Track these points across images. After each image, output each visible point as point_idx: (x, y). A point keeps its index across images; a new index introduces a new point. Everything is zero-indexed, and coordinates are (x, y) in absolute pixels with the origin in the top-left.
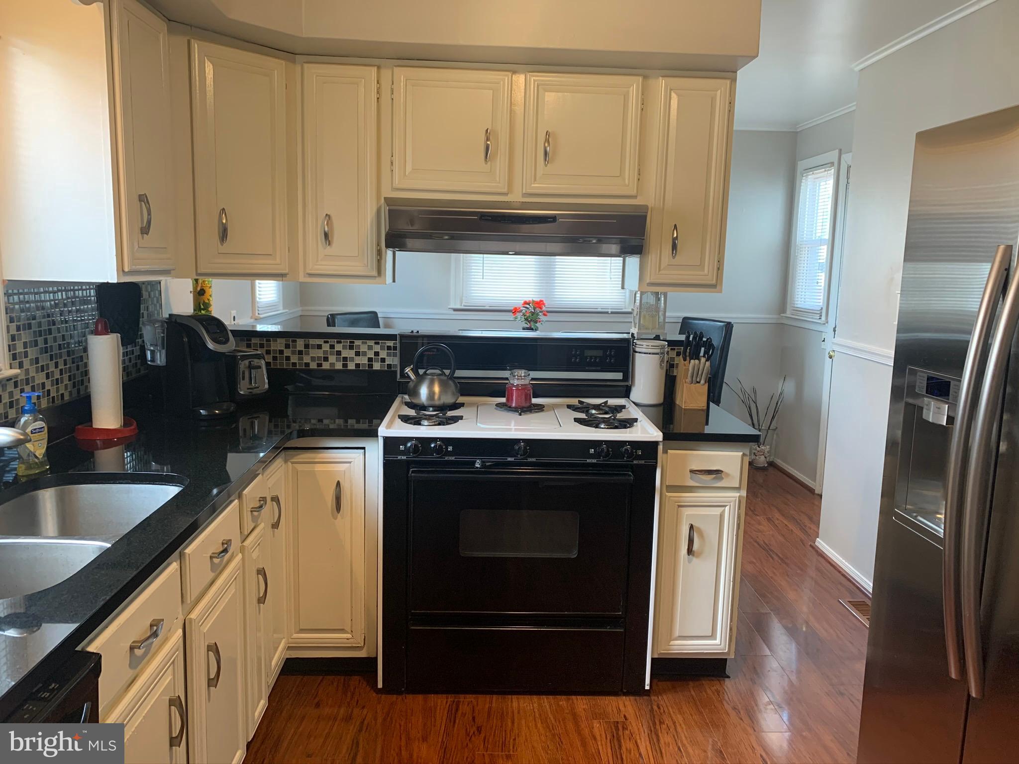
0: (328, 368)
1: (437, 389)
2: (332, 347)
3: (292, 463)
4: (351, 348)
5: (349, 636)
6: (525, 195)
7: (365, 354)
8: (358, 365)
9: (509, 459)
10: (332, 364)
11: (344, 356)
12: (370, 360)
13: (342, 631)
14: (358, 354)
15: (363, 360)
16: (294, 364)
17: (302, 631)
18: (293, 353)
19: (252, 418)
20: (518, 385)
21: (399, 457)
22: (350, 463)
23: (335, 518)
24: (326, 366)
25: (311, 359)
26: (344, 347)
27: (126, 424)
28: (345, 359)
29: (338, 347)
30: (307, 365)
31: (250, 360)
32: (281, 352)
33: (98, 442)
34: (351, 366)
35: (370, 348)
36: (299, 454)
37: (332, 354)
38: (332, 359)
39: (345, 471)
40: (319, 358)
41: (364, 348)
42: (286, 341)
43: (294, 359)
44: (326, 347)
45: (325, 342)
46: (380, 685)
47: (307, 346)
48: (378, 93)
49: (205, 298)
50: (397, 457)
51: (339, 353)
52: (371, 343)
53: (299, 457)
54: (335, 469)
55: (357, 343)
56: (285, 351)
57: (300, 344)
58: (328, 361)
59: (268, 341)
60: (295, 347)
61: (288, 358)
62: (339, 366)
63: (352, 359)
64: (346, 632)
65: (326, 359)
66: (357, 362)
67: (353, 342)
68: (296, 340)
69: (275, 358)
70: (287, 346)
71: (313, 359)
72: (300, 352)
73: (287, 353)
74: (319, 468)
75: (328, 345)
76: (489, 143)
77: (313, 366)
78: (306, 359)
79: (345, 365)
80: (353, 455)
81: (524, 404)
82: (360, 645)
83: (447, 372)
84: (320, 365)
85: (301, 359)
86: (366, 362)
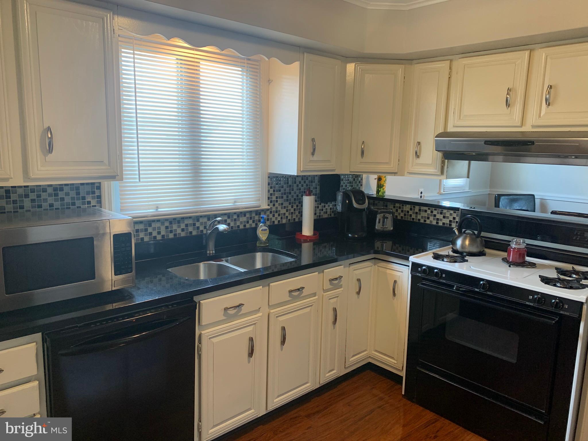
0: (429, 223)
1: (467, 242)
2: (432, 212)
3: (378, 266)
4: (441, 213)
5: (396, 362)
6: (533, 126)
7: (448, 218)
8: (444, 224)
9: (476, 290)
10: (431, 221)
11: (437, 218)
12: (450, 221)
13: (392, 358)
14: (444, 217)
15: (447, 221)
16: (413, 219)
17: (376, 351)
18: (413, 213)
19: (383, 242)
20: (515, 248)
21: (417, 274)
22: (402, 272)
23: (394, 299)
24: (428, 222)
25: (421, 217)
26: (438, 213)
27: (314, 234)
28: (438, 219)
29: (435, 212)
30: (419, 220)
31: (384, 214)
32: (408, 212)
33: (302, 240)
34: (440, 224)
35: (451, 214)
36: (380, 263)
37: (431, 216)
38: (431, 218)
39: (399, 276)
40: (425, 217)
41: (448, 215)
42: (411, 206)
43: (414, 216)
44: (429, 212)
45: (429, 209)
46: (403, 393)
47: (420, 210)
48: (449, 74)
49: (382, 182)
50: (416, 274)
51: (435, 216)
52: (452, 212)
53: (380, 264)
54: (395, 274)
55: (445, 211)
56: (410, 211)
57: (417, 208)
58: (429, 219)
59: (403, 205)
60: (414, 210)
61: (411, 215)
62: (434, 223)
63: (441, 220)
64: (394, 359)
65: (428, 218)
66: (444, 222)
67: (443, 211)
68: (415, 207)
69: (405, 215)
70: (411, 209)
71: (422, 217)
72: (417, 213)
73: (411, 212)
74: (388, 271)
75: (430, 211)
76: (508, 96)
77: (422, 221)
78: (419, 217)
79: (437, 223)
80: (404, 269)
81: (518, 261)
82: (400, 369)
83: (476, 232)
84: (425, 221)
85: (416, 217)
86: (448, 222)
